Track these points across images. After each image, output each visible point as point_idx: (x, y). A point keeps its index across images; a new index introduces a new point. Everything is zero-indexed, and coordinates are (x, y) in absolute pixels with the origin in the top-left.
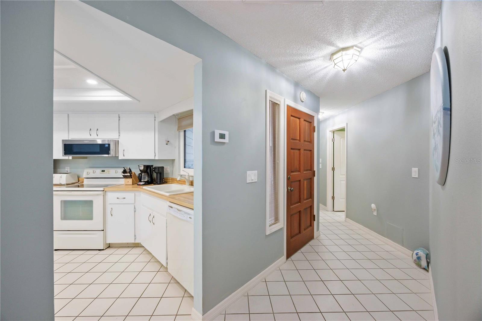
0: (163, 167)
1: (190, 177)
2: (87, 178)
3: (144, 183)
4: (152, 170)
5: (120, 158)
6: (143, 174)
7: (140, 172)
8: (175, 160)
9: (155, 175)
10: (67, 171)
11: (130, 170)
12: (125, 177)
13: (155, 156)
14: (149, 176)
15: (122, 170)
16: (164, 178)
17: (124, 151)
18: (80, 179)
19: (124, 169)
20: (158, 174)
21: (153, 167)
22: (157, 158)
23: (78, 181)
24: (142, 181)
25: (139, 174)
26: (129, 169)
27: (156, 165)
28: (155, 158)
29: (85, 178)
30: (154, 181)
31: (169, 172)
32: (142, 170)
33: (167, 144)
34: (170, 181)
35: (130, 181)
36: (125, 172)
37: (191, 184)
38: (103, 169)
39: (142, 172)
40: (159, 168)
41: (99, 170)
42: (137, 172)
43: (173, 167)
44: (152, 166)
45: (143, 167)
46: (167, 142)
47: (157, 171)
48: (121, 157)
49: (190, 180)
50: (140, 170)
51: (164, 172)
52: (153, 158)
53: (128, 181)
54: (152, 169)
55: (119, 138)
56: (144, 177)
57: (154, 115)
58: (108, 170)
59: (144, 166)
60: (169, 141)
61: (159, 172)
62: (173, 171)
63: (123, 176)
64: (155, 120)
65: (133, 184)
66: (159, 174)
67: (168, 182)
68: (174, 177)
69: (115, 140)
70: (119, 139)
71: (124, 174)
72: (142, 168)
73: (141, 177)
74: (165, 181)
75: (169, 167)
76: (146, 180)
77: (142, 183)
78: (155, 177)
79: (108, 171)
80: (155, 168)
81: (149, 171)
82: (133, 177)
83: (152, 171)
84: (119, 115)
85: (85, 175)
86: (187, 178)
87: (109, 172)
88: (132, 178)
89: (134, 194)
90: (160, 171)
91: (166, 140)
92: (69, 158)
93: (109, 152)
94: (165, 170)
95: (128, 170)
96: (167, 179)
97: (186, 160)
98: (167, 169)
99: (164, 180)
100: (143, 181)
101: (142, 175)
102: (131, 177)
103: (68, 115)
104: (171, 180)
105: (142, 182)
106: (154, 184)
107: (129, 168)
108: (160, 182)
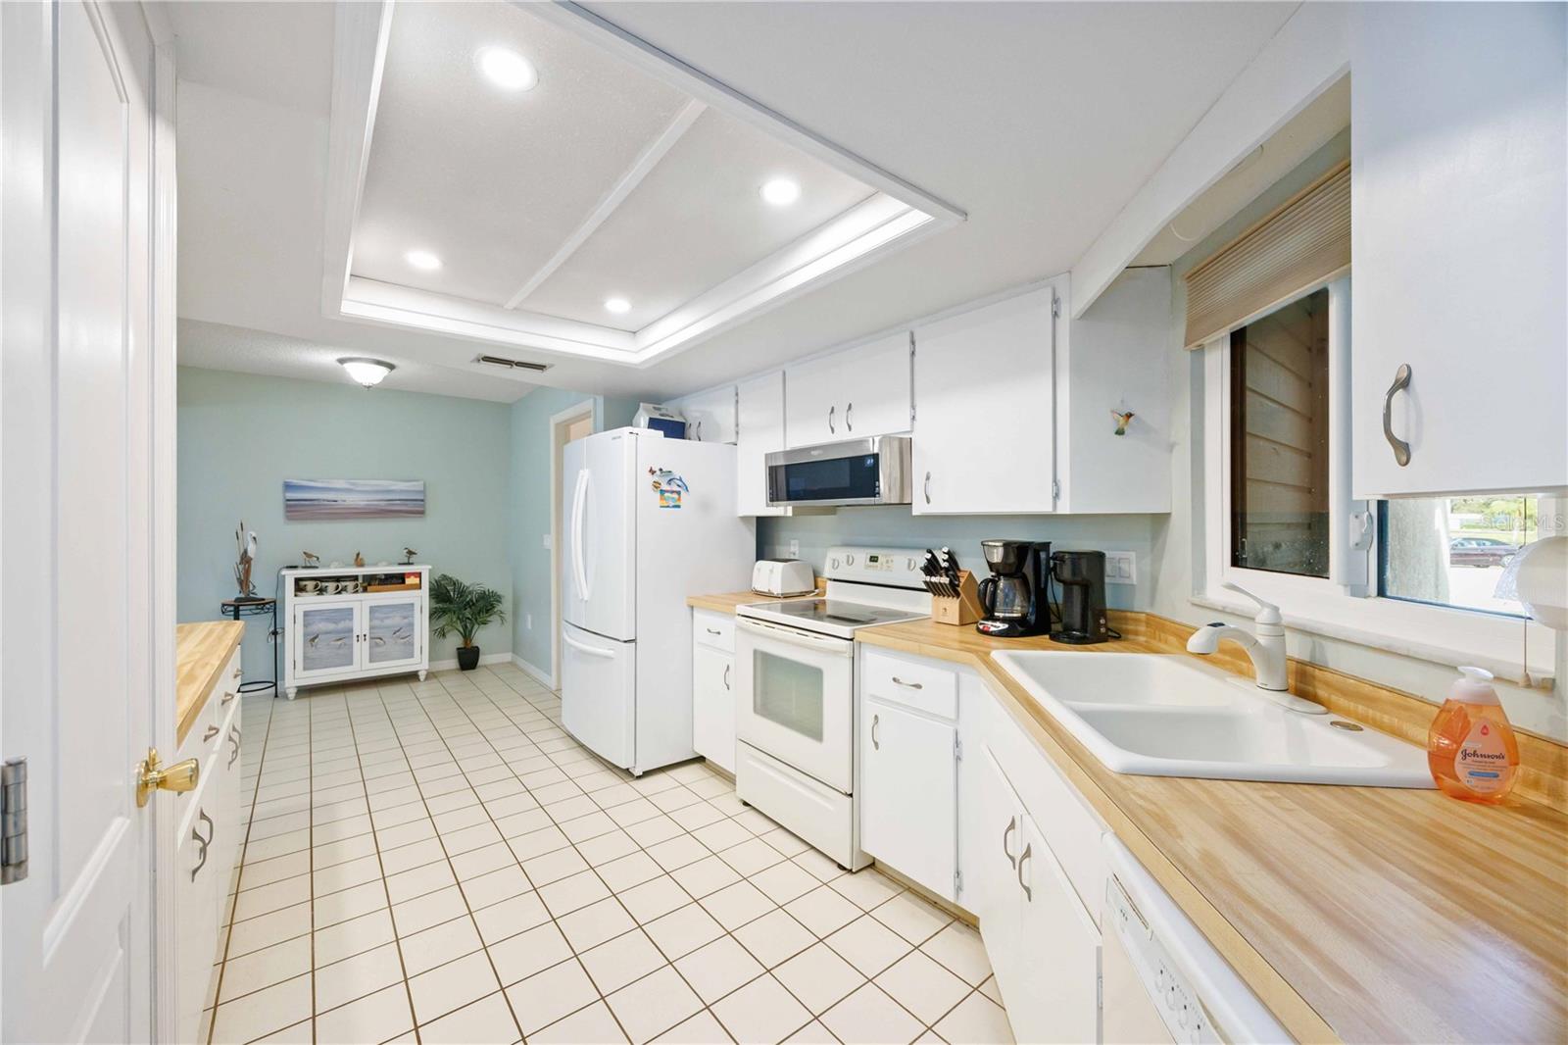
0: (1098, 558)
1: (1287, 633)
2: (835, 580)
3: (1006, 626)
4: (1043, 567)
5: (916, 511)
6: (1002, 584)
7: (989, 575)
8: (1167, 515)
9: (1056, 592)
10: (794, 554)
11: (952, 558)
12: (933, 589)
13: (1056, 496)
14: (1028, 592)
15: (922, 558)
16: (1102, 613)
17: (928, 478)
18: (819, 579)
19: (929, 556)
20: (1072, 590)
21: (1051, 555)
22: (1064, 508)
23: (813, 589)
24: (996, 614)
25: (986, 582)
26: (947, 556)
27: (1063, 542)
28: (1055, 506)
29: (830, 580)
30: (1053, 618)
31: (1135, 580)
32: (997, 563)
33: (1120, 432)
34: (1142, 628)
35: (951, 606)
36: (932, 567)
37: (1292, 682)
38: (874, 552)
39: (999, 574)
40: (1077, 556)
41: (864, 555)
42: (982, 573)
43: (1158, 556)
44: (1046, 546)
45: (1001, 551)
46: (1122, 420)
47: (1066, 573)
48: (919, 508)
49: (1290, 653)
50: (991, 566)
51: (1107, 580)
52: (1047, 508)
53: (945, 609)
54: (1043, 562)
55: (912, 425)
56: (1006, 596)
57: (1049, 291)
58: (886, 556)
59: (1007, 545)
60: (1129, 415)
61: (1079, 579)
62: (1154, 580)
63: (926, 582)
64: (1055, 314)
65: (962, 624)
66: (1077, 590)
67: (1127, 632)
68: (1162, 610)
69: (901, 439)
70: (911, 432)
71: (928, 579)
72: (997, 556)
73: (994, 594)
74: (1108, 629)
75: (1132, 555)
76: (1015, 615)
77: (998, 624)
78: (1060, 600)
79: (887, 562)
80: (1059, 557)
81: (1028, 569)
82: (962, 595)
83: (1043, 573)
84: (912, 334)
85: (828, 572)
86: (1262, 641)
87: (890, 564)
88: (958, 595)
89: (953, 676)
90: (1086, 575)
91: (1113, 412)
92: (786, 511)
93: (875, 487)
94: (1108, 568)
95: (944, 561)
96: (1122, 615)
97: (1244, 515)
98: (1124, 566)
99: (1102, 621)
100: (1001, 615)
101: (996, 588)
102: (953, 590)
103: (784, 373)
104: (1148, 624)
105: (997, 619)
106: (1053, 638)
107: (948, 553)
108: (1084, 629)
